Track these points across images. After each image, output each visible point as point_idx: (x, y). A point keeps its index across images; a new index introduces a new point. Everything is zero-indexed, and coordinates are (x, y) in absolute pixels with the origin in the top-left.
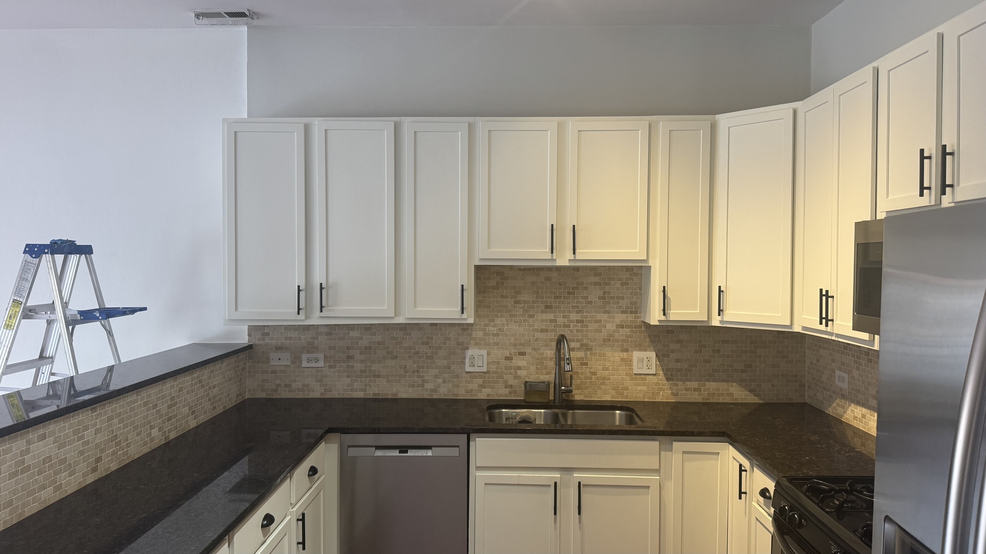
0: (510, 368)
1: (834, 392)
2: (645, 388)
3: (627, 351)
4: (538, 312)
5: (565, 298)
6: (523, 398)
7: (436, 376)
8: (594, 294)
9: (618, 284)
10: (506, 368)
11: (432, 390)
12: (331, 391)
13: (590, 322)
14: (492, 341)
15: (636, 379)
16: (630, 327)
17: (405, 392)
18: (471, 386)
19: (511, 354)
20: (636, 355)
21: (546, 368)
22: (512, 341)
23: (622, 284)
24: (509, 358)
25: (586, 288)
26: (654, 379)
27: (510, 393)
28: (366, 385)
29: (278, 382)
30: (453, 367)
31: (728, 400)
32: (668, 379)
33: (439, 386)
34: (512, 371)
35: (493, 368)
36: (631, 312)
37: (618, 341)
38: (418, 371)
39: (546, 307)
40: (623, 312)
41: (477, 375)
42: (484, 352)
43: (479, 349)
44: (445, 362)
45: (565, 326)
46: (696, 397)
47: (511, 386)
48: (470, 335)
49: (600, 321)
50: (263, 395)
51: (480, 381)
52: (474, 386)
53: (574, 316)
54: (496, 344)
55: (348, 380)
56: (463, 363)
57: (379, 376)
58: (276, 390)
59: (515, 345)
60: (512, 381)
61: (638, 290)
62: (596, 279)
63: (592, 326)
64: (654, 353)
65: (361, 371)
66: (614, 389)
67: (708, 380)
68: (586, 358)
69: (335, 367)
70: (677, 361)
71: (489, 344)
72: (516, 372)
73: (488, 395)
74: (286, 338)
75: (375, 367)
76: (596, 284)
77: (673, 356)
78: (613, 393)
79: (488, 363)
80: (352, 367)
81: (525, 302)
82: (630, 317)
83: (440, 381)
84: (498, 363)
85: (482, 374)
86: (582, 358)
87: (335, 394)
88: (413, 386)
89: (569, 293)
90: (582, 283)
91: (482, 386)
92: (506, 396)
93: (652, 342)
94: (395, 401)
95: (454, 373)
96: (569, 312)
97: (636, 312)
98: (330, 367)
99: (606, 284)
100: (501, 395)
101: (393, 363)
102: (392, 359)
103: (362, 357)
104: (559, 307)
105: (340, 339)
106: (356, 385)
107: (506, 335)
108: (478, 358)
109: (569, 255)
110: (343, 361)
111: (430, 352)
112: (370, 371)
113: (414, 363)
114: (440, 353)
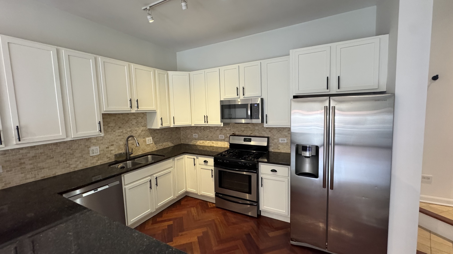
0: (108, 151)
1: (192, 139)
2: (150, 148)
3: (144, 138)
4: (117, 130)
5: (125, 124)
6: (114, 161)
7: (76, 161)
8: (134, 122)
10: (107, 151)
11: (74, 168)
13: (134, 131)
14: (100, 143)
15: (147, 146)
16: (145, 131)
17: (59, 171)
18: (93, 161)
19: (108, 146)
20: (147, 139)
21: (121, 148)
23: (142, 118)
24: (108, 148)
25: (131, 120)
26: (152, 145)
27: (109, 160)
28: (35, 175)
30: (84, 156)
31: (168, 146)
32: (155, 144)
33: (78, 165)
34: (109, 152)
35: (102, 152)
36: (145, 126)
37: (142, 135)
38: (66, 161)
39: (119, 127)
40: (143, 127)
41: (95, 156)
42: (98, 147)
43: (95, 146)
44: (80, 155)
45: (126, 133)
46: (161, 148)
47: (109, 157)
48: (91, 142)
49: (136, 130)
51: (97, 158)
52: (94, 161)
53: (129, 130)
54: (102, 143)
55: (23, 175)
56: (89, 153)
57: (44, 168)
59: (109, 142)
60: (109, 155)
61: (146, 120)
62: (134, 117)
63: (135, 132)
64: (151, 138)
65: (31, 169)
66: (142, 150)
67: (164, 142)
68: (133, 142)
69: (11, 170)
70: (157, 138)
71: (99, 144)
72: (111, 152)
73: (101, 163)
75: (39, 165)
76: (135, 118)
77: (156, 137)
78: (142, 151)
79: (100, 151)
80: (25, 168)
81: (112, 127)
82: (144, 128)
83: (78, 163)
84: (104, 150)
85: (97, 156)
86: (132, 143)
87: (13, 184)
88: (64, 168)
89: (126, 122)
90: (130, 118)
91: (98, 160)
92: (108, 161)
93: (151, 134)
94: (55, 177)
95: (85, 158)
96: (127, 128)
97: (146, 126)
98: (8, 171)
99: (138, 118)
100: (106, 162)
101: (51, 160)
102: (51, 159)
103: (31, 162)
104: (124, 127)
105: (13, 155)
106: (28, 176)
107: (106, 139)
108: (95, 150)
109: (136, 109)
110: (17, 166)
111: (71, 152)
112: (37, 167)
113: (63, 158)
114: (77, 151)
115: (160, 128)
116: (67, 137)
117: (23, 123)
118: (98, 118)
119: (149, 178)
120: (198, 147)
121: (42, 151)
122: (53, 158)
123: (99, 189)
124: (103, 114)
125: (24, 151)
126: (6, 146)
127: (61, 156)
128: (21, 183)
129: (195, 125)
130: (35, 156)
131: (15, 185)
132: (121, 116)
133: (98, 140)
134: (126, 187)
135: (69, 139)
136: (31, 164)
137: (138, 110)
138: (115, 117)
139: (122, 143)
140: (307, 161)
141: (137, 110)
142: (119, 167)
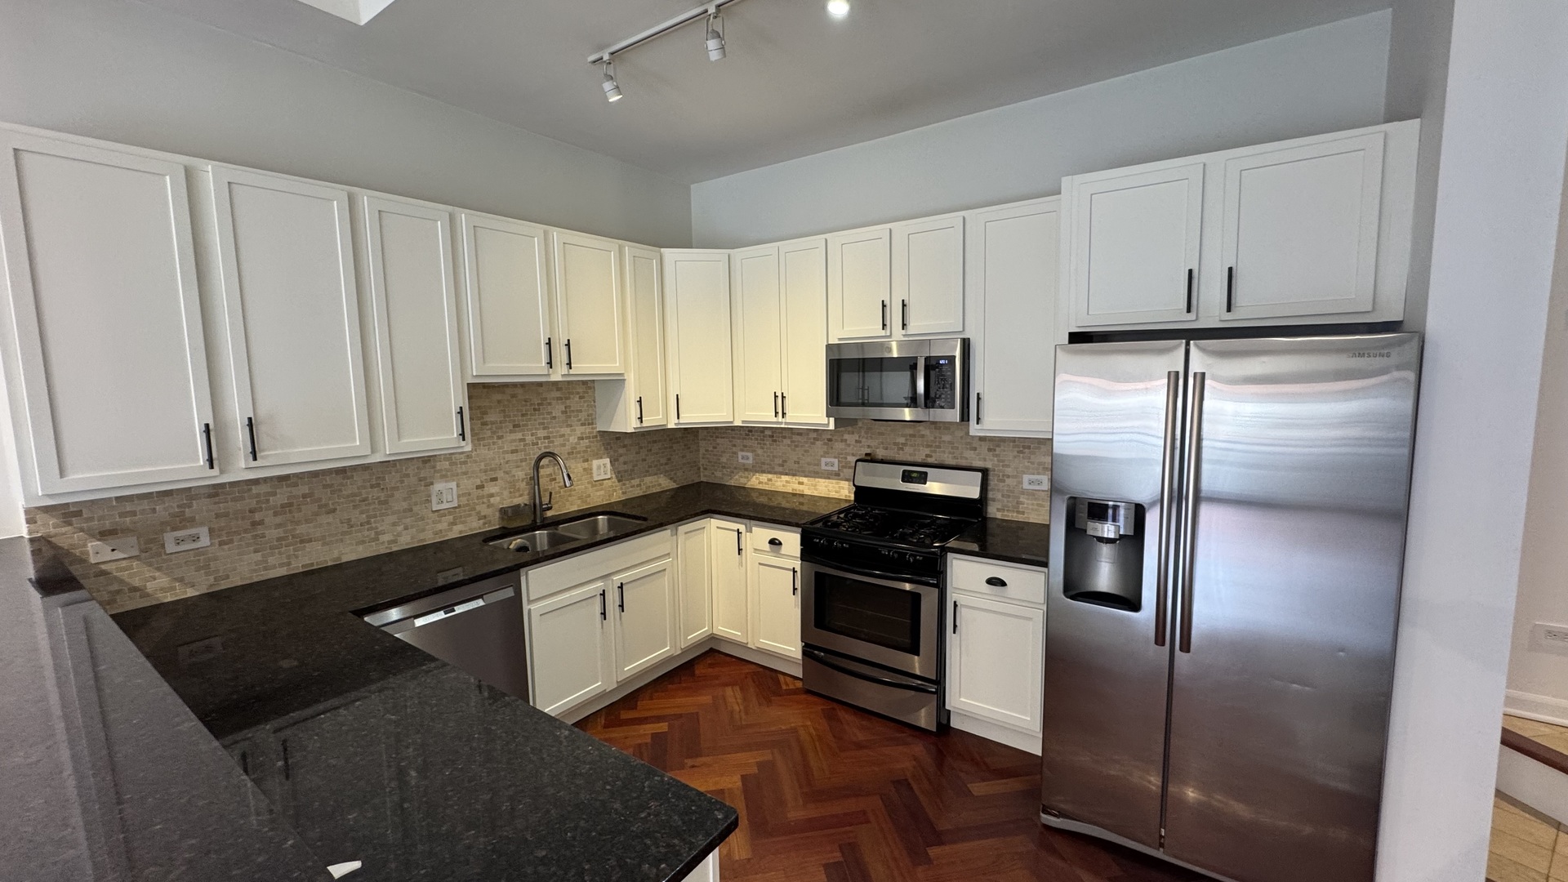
0: (483, 497)
1: (736, 468)
2: (602, 493)
3: (587, 460)
4: (506, 432)
5: (531, 415)
6: (497, 527)
7: (394, 524)
8: (557, 409)
9: (577, 399)
10: (478, 498)
11: (390, 542)
13: (555, 437)
14: (459, 471)
15: (596, 486)
16: (589, 438)
17: (350, 552)
18: (440, 527)
19: (482, 482)
20: (595, 463)
21: (519, 490)
22: (483, 467)
23: (581, 398)
24: (481, 487)
25: (550, 404)
26: (608, 483)
27: (485, 524)
28: (289, 557)
29: (115, 587)
30: (415, 509)
31: (657, 489)
32: (619, 481)
33: (399, 535)
34: (485, 500)
35: (464, 500)
36: (589, 424)
37: (579, 452)
38: (368, 523)
39: (514, 426)
40: (582, 425)
41: (446, 512)
42: (453, 485)
43: (446, 482)
44: (405, 505)
45: (533, 444)
46: (638, 492)
47: (485, 517)
48: (434, 467)
49: (563, 435)
51: (450, 518)
52: (443, 526)
53: (541, 433)
54: (465, 473)
55: (258, 557)
56: (429, 501)
57: (310, 541)
59: (486, 471)
60: (485, 511)
61: (592, 403)
62: (558, 394)
63: (558, 441)
64: (608, 459)
65: (279, 539)
66: (579, 498)
67: (645, 476)
68: (554, 473)
69: (231, 541)
70: (625, 463)
71: (457, 475)
72: (489, 501)
73: (461, 532)
74: (122, 515)
75: (302, 529)
77: (622, 459)
78: (579, 502)
79: (459, 496)
80: (263, 536)
81: (492, 423)
82: (587, 429)
83: (400, 528)
84: (469, 494)
85: (452, 510)
86: (551, 475)
87: (236, 581)
88: (363, 542)
89: (535, 410)
90: (546, 399)
91: (453, 524)
92: (480, 528)
93: (606, 449)
94: (339, 567)
95: (418, 515)
96: (536, 429)
97: (592, 424)
98: (221, 544)
99: (567, 398)
100: (475, 529)
101: (330, 518)
102: (328, 513)
103: (279, 520)
104: (526, 425)
105: (234, 500)
106: (271, 560)
107: (476, 462)
108: (446, 492)
109: (565, 370)
110: (246, 531)
111: (382, 496)
112: (293, 537)
113: (362, 513)
114: (397, 494)
115: (633, 431)
116: (373, 451)
117: (262, 411)
118: (456, 398)
119: (600, 584)
120: (754, 495)
121: (305, 489)
122: (334, 510)
123: (459, 609)
124: (472, 387)
125: (263, 489)
126: (222, 472)
127: (355, 507)
128: (256, 580)
129: (743, 422)
130: (290, 505)
131: (240, 584)
132: (519, 391)
133: (455, 464)
134: (533, 609)
135: (378, 458)
136: (278, 526)
137: (571, 372)
138: (504, 393)
139: (522, 473)
140: (1106, 551)
141: (567, 373)
142: (511, 547)
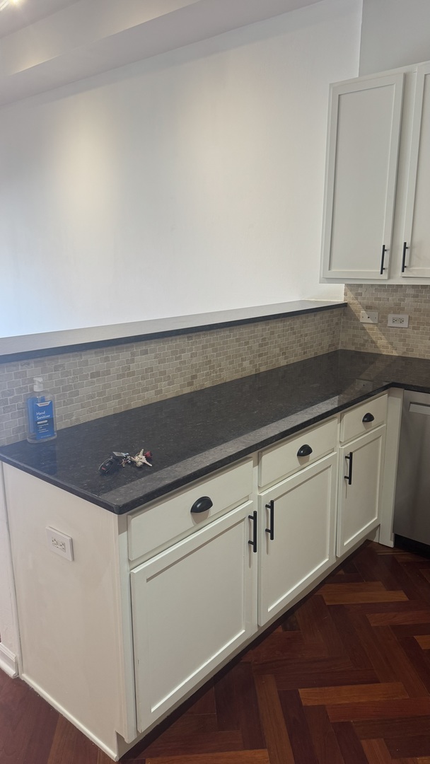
12: (413, 351)
29: (366, 338)
50: (353, 348)
58: (364, 345)
69: (418, 328)
74: (376, 299)
87: (416, 355)
98: (414, 328)
128: (426, 358)
131: (418, 357)
